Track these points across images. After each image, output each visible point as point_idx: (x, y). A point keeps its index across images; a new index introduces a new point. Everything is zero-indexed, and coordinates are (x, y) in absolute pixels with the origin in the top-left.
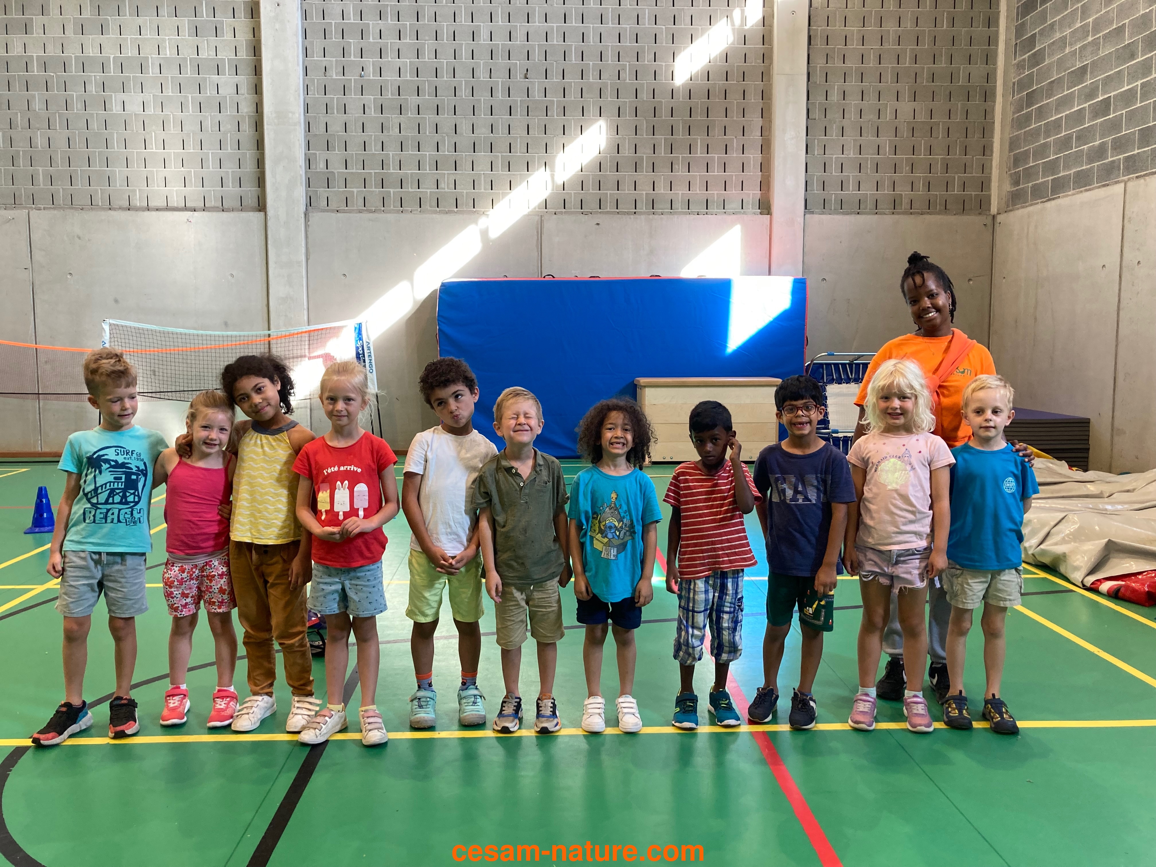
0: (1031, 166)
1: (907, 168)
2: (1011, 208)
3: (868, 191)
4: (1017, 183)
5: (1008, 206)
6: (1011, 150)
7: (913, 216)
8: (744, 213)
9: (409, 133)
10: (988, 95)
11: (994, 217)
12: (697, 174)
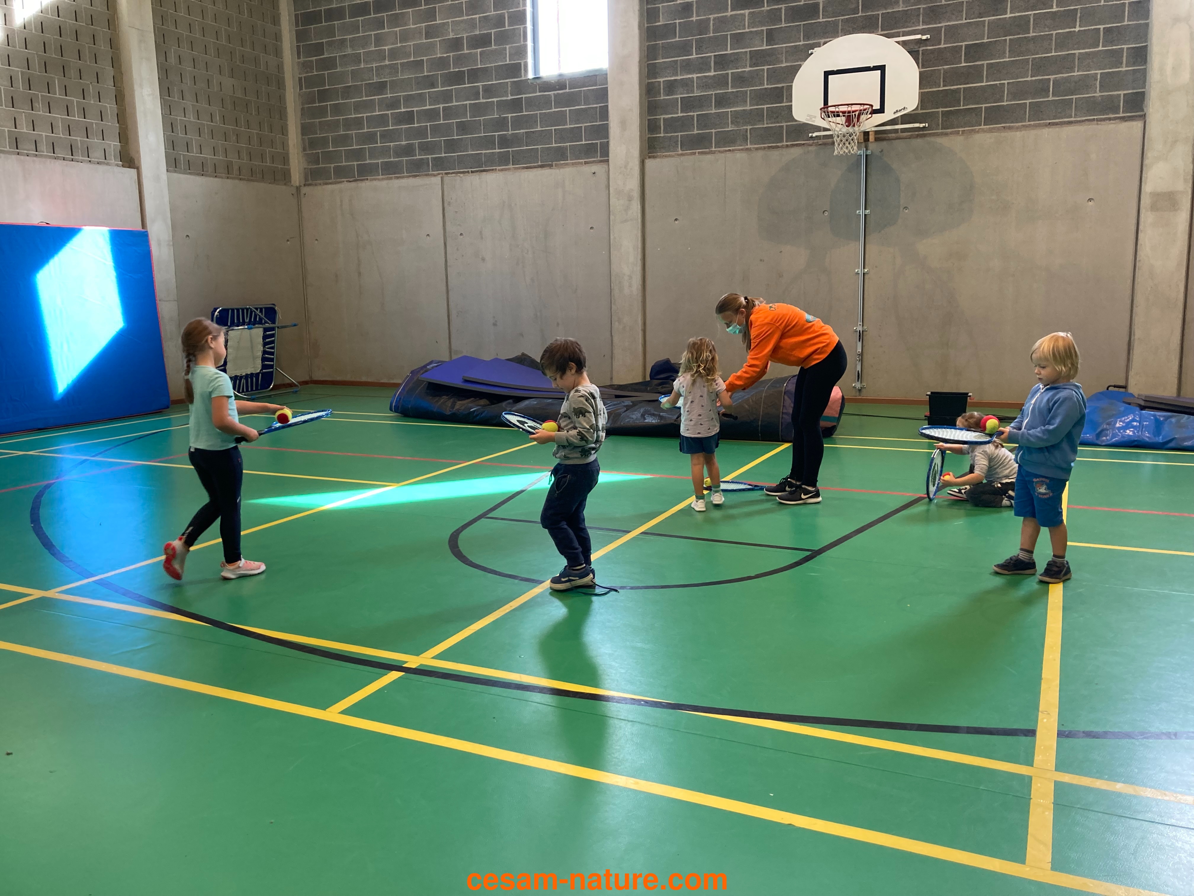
0: (331, 151)
1: (234, 138)
2: (310, 182)
3: (207, 155)
4: (317, 163)
5: (306, 179)
6: (303, 134)
7: (244, 182)
8: (108, 164)
10: (280, 84)
11: (298, 189)
12: (58, 116)
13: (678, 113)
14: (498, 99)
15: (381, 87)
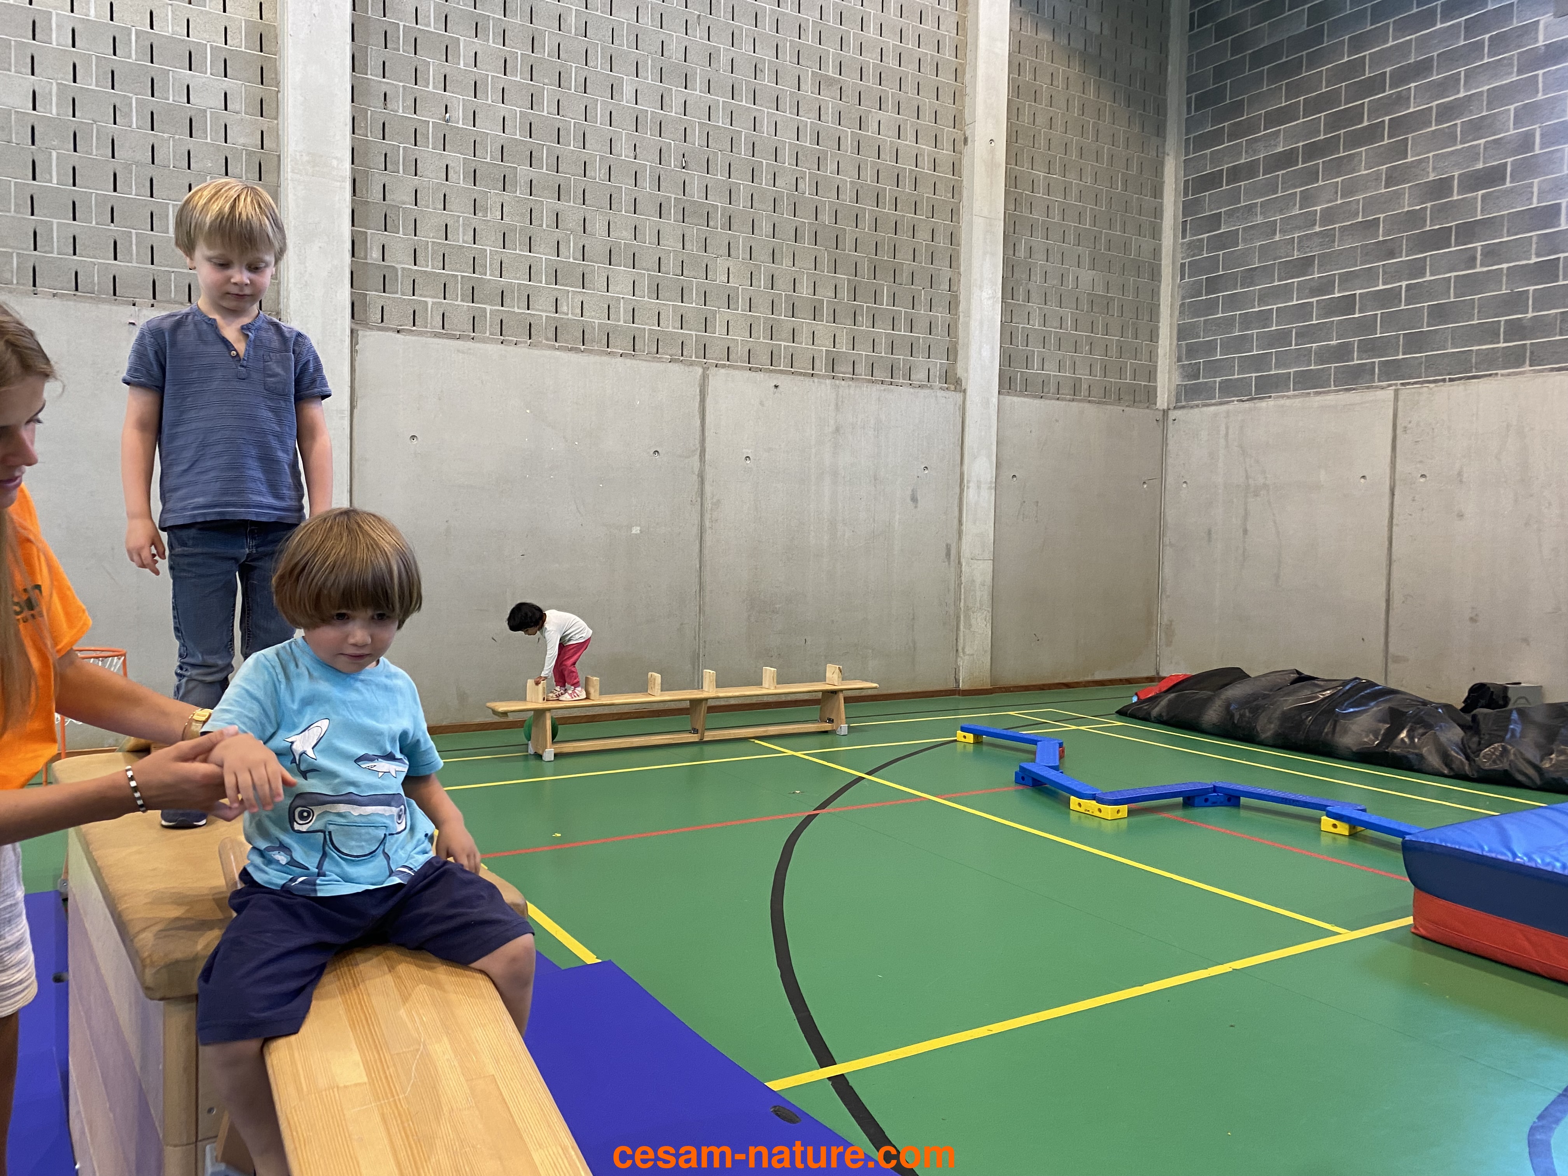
0: (1218, 360)
1: (1087, 348)
2: (1183, 403)
3: (1051, 371)
5: (1178, 400)
6: (1179, 340)
7: (1093, 405)
8: (930, 388)
9: (515, 220)
10: (1155, 274)
11: (1165, 412)
12: (882, 330)
14: (1512, 264)
15: (1300, 266)
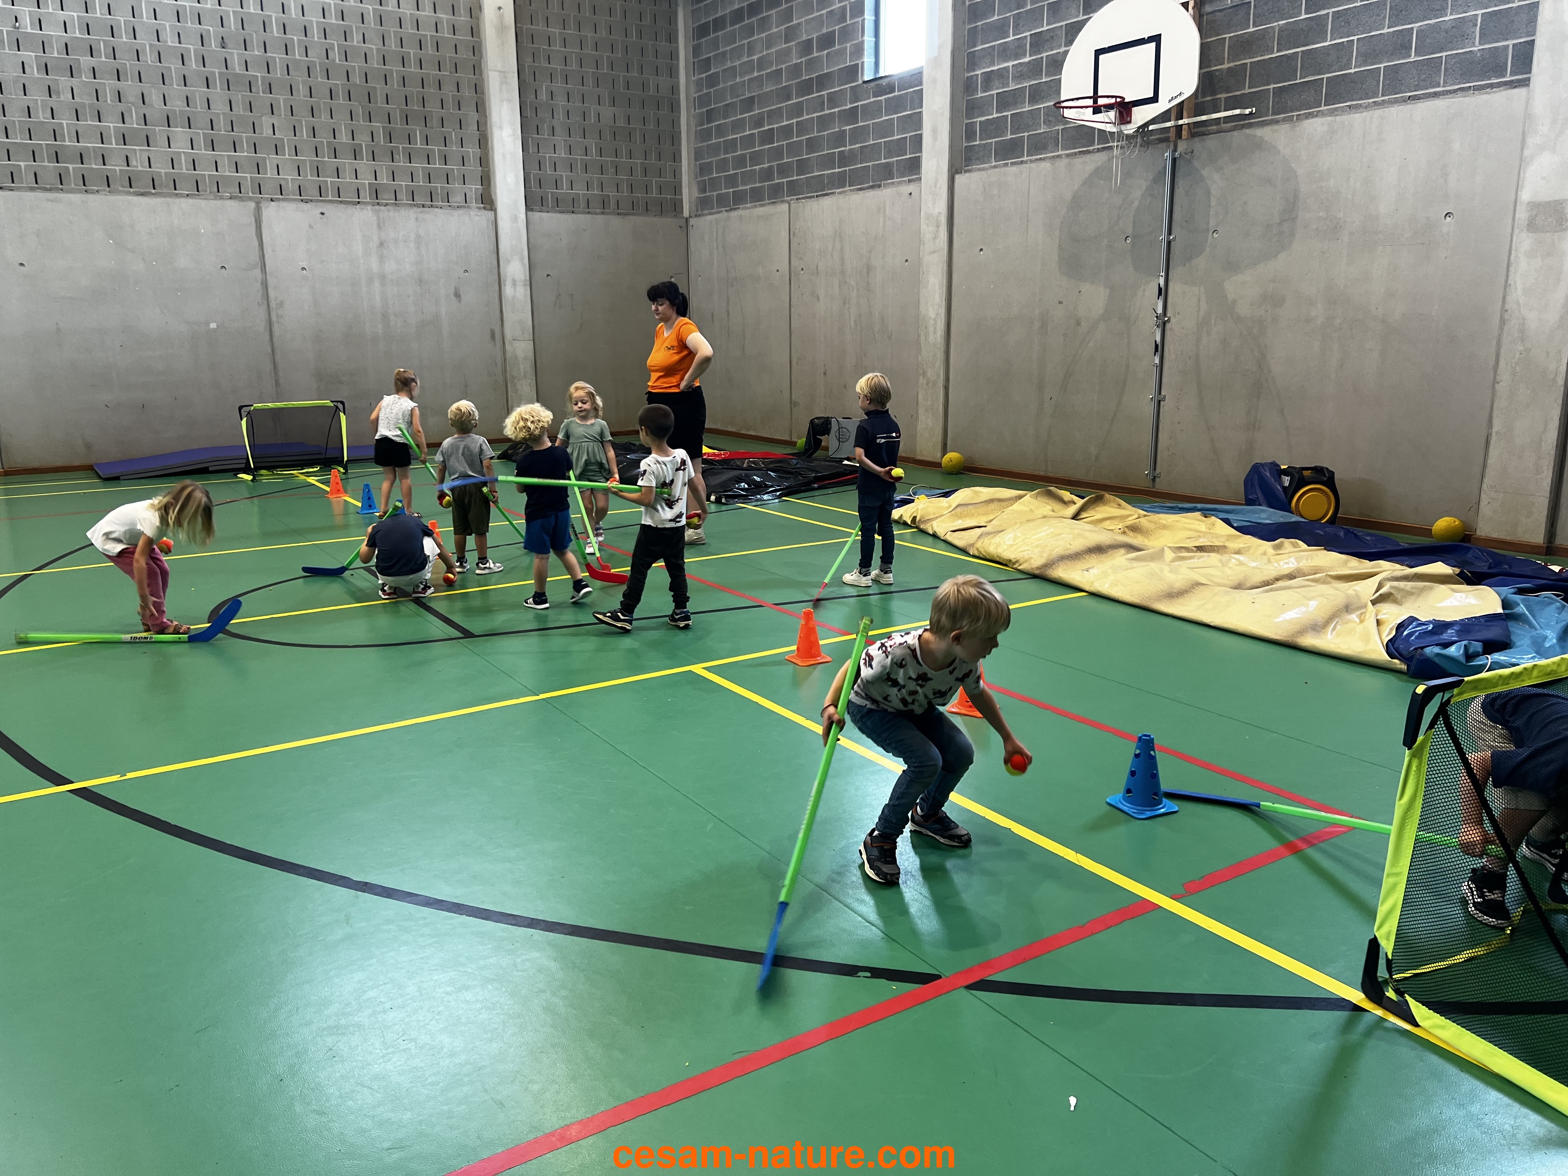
0: (715, 177)
1: (612, 171)
2: (700, 212)
3: (580, 191)
4: (704, 191)
5: (697, 210)
6: (696, 159)
7: (620, 216)
8: (469, 207)
9: (85, 99)
10: (674, 107)
11: (687, 220)
12: (419, 165)
13: (993, 114)
14: (839, 109)
15: (749, 103)
